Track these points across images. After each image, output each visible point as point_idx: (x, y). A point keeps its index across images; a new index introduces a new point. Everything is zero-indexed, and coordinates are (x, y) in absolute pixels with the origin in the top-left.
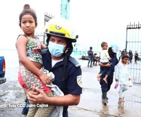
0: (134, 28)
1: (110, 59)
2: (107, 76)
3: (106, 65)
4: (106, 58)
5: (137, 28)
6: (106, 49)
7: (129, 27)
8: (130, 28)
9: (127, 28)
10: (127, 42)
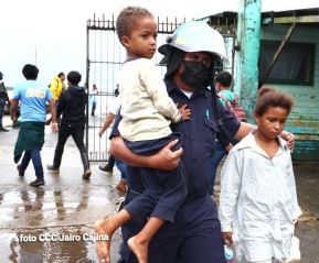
0: (103, 29)
1: (177, 116)
2: (153, 223)
3: (154, 159)
4: (149, 111)
5: (108, 29)
6: (148, 54)
7: (92, 24)
8: (94, 28)
9: (89, 28)
10: (88, 62)
